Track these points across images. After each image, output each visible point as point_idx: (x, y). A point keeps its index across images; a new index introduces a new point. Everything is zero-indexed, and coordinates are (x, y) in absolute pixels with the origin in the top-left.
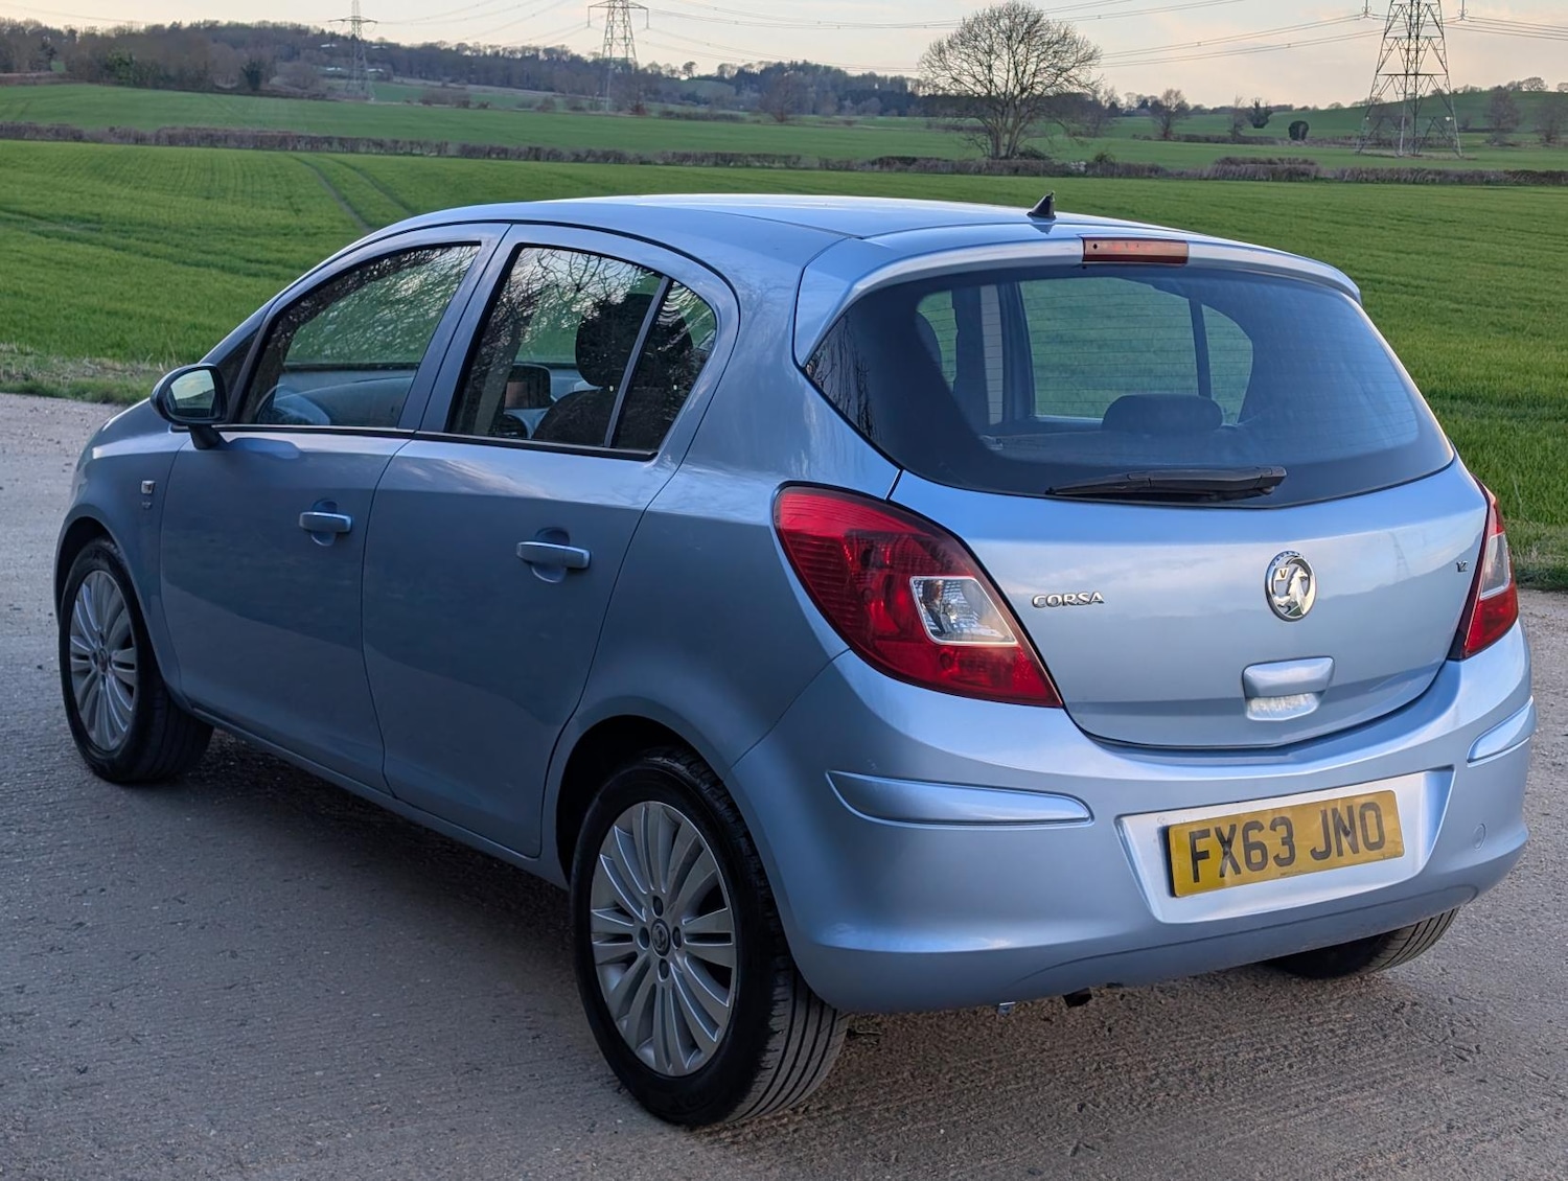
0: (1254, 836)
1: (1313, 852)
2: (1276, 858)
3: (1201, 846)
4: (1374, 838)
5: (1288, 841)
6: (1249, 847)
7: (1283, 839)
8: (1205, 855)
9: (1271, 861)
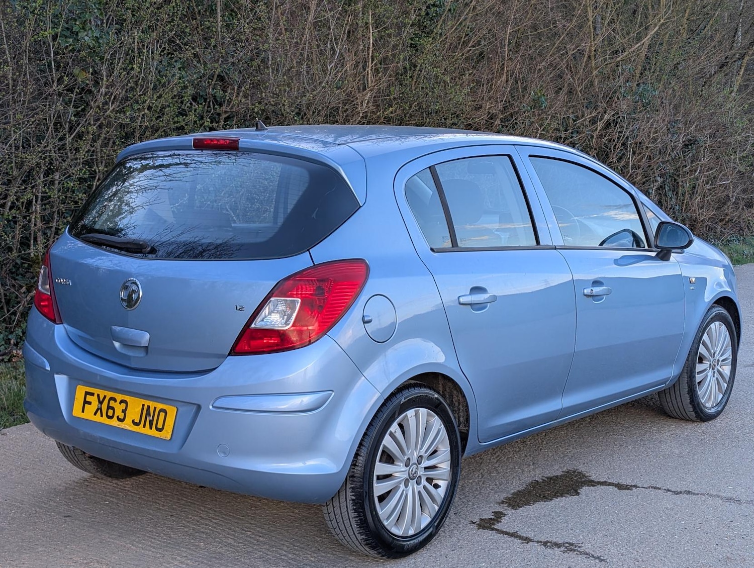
0: (112, 403)
1: (133, 421)
2: (118, 417)
3: (89, 398)
4: (160, 426)
5: (124, 411)
6: (109, 407)
7: (123, 410)
8: (90, 403)
9: (115, 417)
